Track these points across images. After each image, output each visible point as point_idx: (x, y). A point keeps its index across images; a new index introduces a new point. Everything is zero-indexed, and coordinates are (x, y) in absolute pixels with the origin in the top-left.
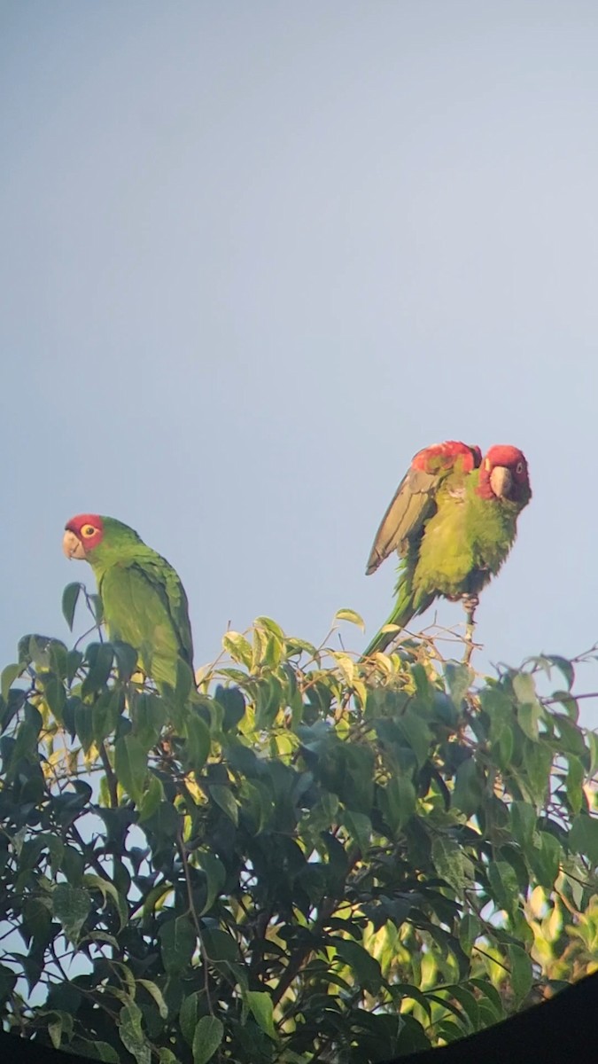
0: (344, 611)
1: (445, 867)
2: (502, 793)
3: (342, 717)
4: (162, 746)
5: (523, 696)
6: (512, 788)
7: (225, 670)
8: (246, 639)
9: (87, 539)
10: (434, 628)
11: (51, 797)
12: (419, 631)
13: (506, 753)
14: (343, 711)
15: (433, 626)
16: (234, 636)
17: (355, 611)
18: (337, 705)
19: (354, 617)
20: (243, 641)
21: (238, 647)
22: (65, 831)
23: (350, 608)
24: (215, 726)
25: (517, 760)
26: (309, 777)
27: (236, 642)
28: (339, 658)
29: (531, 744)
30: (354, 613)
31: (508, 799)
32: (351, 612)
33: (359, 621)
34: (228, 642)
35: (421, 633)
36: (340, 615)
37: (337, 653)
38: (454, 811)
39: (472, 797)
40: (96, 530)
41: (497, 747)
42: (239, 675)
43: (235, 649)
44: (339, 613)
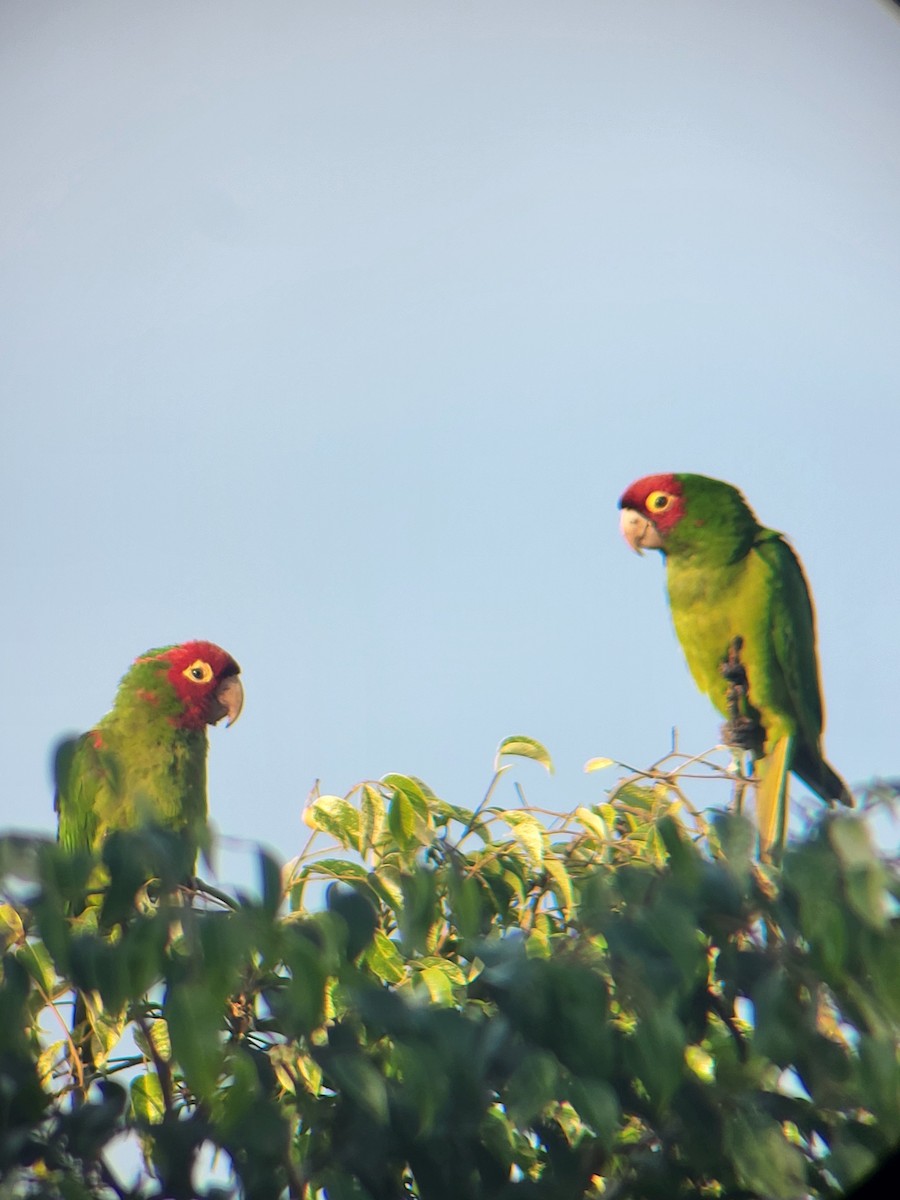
0: (513, 740)
1: (752, 1165)
2: (834, 1023)
3: (534, 925)
4: (231, 1010)
5: (852, 855)
6: (852, 1015)
7: (322, 864)
8: (351, 806)
9: (658, 515)
10: (672, 758)
11: (57, 1113)
12: (649, 766)
13: (833, 954)
14: (535, 916)
15: (673, 754)
16: (328, 803)
17: (530, 738)
18: (522, 906)
19: (531, 748)
20: (346, 810)
21: (339, 820)
22: (87, 1169)
23: (522, 735)
24: (332, 957)
25: (854, 967)
26: (499, 1029)
27: (335, 813)
28: (516, 823)
29: (876, 938)
30: (529, 742)
31: (847, 1035)
32: (525, 740)
33: (539, 755)
34: (321, 815)
35: (653, 770)
36: (507, 748)
37: (510, 813)
38: (757, 1065)
39: (783, 1037)
40: (671, 499)
41: (817, 947)
42: (348, 868)
43: (334, 827)
44: (504, 744)
